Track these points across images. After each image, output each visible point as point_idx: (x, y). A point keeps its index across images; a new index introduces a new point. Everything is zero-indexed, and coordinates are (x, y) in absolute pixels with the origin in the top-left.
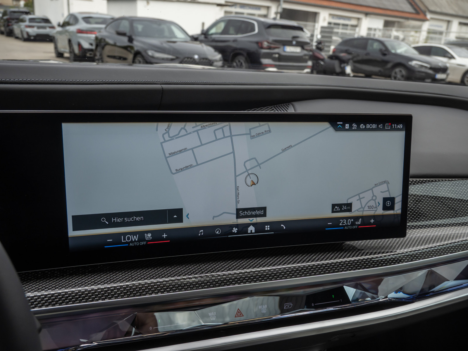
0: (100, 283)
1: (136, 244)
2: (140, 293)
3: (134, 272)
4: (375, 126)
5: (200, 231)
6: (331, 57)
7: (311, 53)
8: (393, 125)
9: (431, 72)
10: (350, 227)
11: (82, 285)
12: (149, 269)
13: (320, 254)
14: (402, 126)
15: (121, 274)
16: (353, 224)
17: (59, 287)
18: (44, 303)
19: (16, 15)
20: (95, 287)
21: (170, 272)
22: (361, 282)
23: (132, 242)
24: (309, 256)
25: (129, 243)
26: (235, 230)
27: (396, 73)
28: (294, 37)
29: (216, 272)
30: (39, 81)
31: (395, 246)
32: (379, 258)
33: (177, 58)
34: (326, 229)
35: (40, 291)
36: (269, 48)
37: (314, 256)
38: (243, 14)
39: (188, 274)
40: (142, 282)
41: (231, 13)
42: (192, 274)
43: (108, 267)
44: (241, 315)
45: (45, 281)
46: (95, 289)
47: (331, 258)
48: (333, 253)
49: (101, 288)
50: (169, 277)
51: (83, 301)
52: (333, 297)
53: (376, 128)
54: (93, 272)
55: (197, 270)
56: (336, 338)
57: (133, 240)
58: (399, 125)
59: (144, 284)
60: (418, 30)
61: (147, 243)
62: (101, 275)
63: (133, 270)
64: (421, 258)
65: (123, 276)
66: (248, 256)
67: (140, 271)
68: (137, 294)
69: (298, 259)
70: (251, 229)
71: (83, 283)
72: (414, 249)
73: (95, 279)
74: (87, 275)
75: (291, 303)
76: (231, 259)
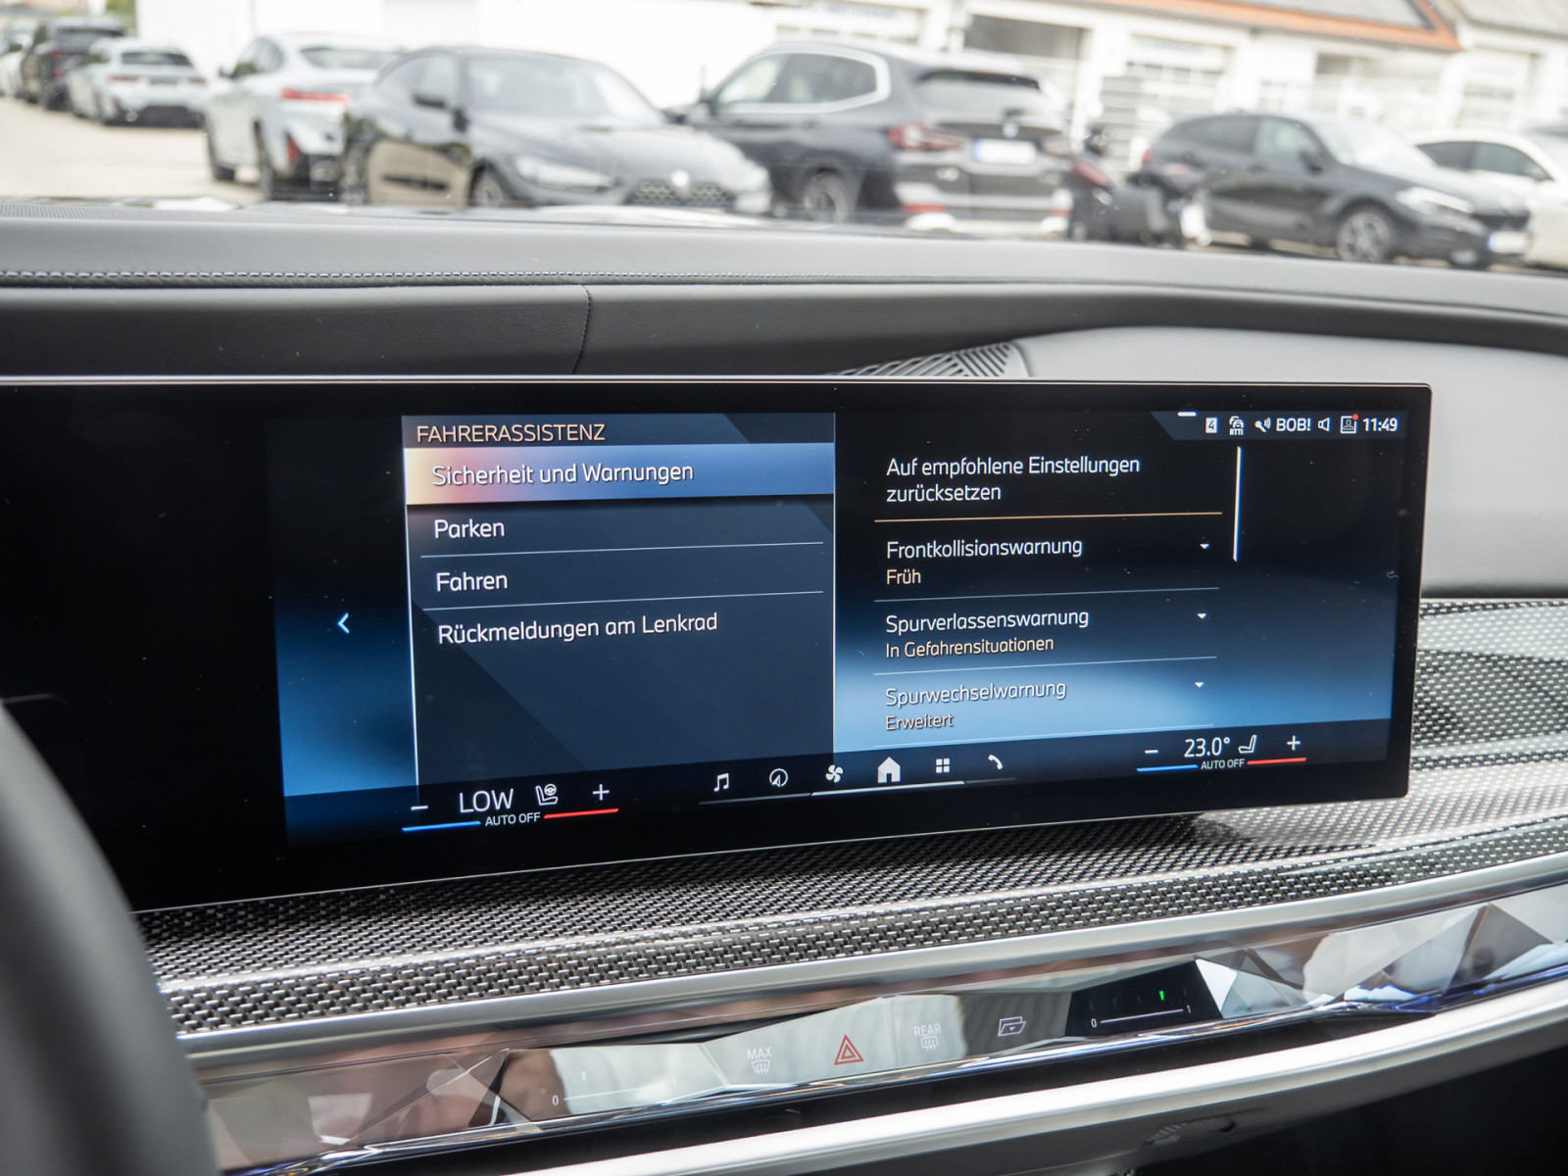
0: (387, 951)
1: (507, 818)
2: (520, 982)
3: (501, 913)
4: (1307, 424)
5: (720, 777)
6: (1135, 180)
7: (1066, 166)
8: (1366, 420)
9: (1475, 228)
10: (1220, 764)
11: (329, 957)
12: (548, 904)
13: (1117, 854)
14: (1395, 425)
15: (457, 920)
16: (1230, 752)
17: (254, 962)
18: (204, 1017)
19: (76, 42)
20: (372, 964)
21: (621, 915)
22: (1253, 947)
23: (492, 812)
24: (1082, 862)
25: (482, 817)
26: (834, 774)
27: (1354, 232)
28: (1012, 113)
29: (771, 915)
30: (185, 278)
31: (1370, 827)
32: (1303, 868)
33: (618, 184)
34: (1139, 770)
35: (192, 976)
36: (927, 148)
37: (1097, 860)
38: (834, 32)
39: (680, 921)
40: (528, 947)
41: (794, 29)
42: (691, 920)
43: (412, 898)
44: (853, 1056)
45: (207, 943)
46: (371, 969)
47: (1157, 868)
48: (1162, 849)
49: (393, 966)
50: (615, 929)
51: (332, 1009)
52: (1162, 998)
53: (1309, 429)
54: (364, 913)
55: (709, 905)
56: (1172, 1134)
57: (498, 807)
58: (1387, 420)
59: (534, 955)
60: (1428, 82)
61: (542, 815)
62: (391, 923)
63: (495, 907)
64: (1457, 869)
65: (463, 926)
66: (879, 859)
67: (520, 911)
68: (510, 988)
69: (1046, 869)
70: (890, 769)
71: (332, 950)
72: (1432, 837)
73: (371, 937)
74: (344, 922)
75: (1021, 1018)
76: (822, 870)
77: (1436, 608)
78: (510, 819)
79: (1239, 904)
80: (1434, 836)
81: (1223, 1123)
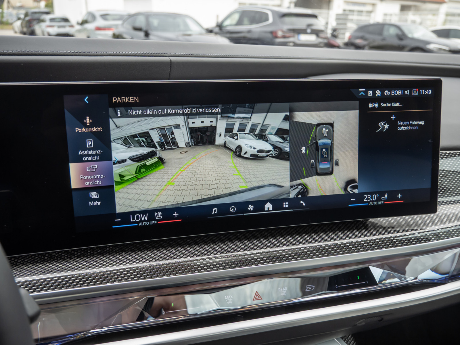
0: (108, 265)
1: (146, 223)
2: (151, 275)
3: (145, 253)
4: (401, 92)
5: (214, 209)
6: (347, 44)
7: (326, 41)
8: (421, 91)
10: (376, 203)
11: (90, 267)
13: (343, 232)
14: (430, 92)
15: (131, 256)
16: (379, 199)
17: (66, 269)
18: (50, 287)
19: (36, 16)
20: (103, 269)
21: (183, 253)
23: (141, 221)
24: (331, 235)
25: (138, 223)
26: (251, 208)
28: (309, 26)
29: (231, 253)
31: (426, 222)
32: (408, 235)
34: (349, 205)
35: (46, 274)
36: (284, 37)
37: (336, 234)
39: (202, 255)
40: (153, 264)
41: (244, 4)
42: (206, 254)
43: (117, 249)
44: (259, 298)
45: (52, 264)
46: (103, 271)
47: (356, 237)
48: (357, 231)
49: (110, 270)
50: (181, 258)
51: (91, 284)
52: (358, 278)
53: (402, 94)
54: (102, 254)
55: (211, 250)
56: (363, 322)
57: (143, 219)
58: (428, 90)
59: (155, 266)
60: (435, 12)
61: (157, 222)
62: (110, 257)
63: (143, 252)
64: (453, 236)
65: (133, 257)
66: (266, 235)
67: (151, 253)
68: (148, 276)
69: (320, 238)
70: (269, 206)
71: (91, 265)
72: (445, 226)
73: (103, 261)
74: (95, 257)
75: (313, 285)
76: (248, 239)
77: (444, 154)
78: (147, 223)
79: (383, 248)
80: (446, 226)
81: (379, 319)
